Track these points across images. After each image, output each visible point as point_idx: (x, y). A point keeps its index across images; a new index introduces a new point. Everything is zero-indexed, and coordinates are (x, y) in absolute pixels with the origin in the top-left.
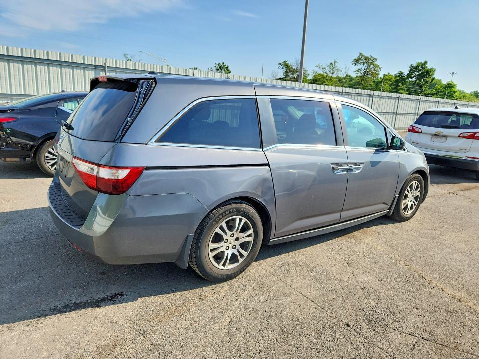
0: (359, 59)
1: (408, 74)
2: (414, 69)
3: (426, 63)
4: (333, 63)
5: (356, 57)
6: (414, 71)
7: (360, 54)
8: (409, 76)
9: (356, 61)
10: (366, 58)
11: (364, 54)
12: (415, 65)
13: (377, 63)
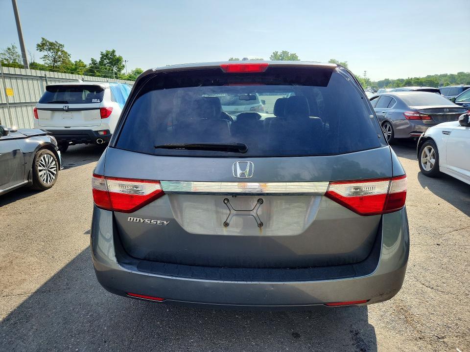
0: (43, 44)
1: (100, 62)
2: (104, 56)
3: (114, 51)
4: (11, 48)
5: (40, 42)
6: (105, 59)
7: (43, 39)
8: (101, 63)
9: (41, 47)
10: (51, 44)
11: (47, 40)
12: (104, 52)
13: (64, 49)
